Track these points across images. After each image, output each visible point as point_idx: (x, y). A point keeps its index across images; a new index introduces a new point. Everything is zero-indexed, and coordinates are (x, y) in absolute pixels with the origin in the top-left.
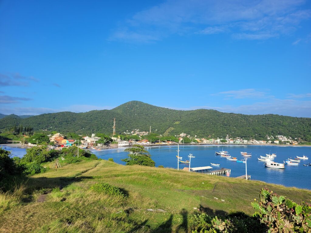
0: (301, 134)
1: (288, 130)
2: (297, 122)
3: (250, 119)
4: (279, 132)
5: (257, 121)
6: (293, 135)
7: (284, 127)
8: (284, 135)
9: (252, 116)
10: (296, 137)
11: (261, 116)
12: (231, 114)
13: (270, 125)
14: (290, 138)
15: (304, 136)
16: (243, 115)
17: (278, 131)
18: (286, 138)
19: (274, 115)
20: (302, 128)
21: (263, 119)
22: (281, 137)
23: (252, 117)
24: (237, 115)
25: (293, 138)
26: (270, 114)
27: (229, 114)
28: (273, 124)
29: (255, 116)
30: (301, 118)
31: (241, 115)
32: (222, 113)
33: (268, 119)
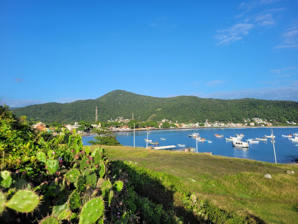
0: (275, 116)
1: (263, 112)
2: (272, 105)
3: (228, 104)
4: (255, 115)
5: (234, 105)
6: (268, 117)
7: (260, 110)
8: (260, 118)
9: (230, 100)
10: (271, 119)
11: (238, 100)
12: (210, 100)
13: (247, 109)
14: (266, 120)
15: (279, 118)
16: (222, 100)
17: (254, 114)
18: (262, 120)
19: (250, 99)
20: (276, 110)
21: (240, 103)
22: (257, 119)
23: (230, 102)
24: (216, 100)
25: (268, 120)
26: (247, 98)
27: (208, 99)
28: (249, 108)
29: (233, 100)
30: (276, 101)
31: (220, 100)
32: (202, 99)
33: (244, 103)
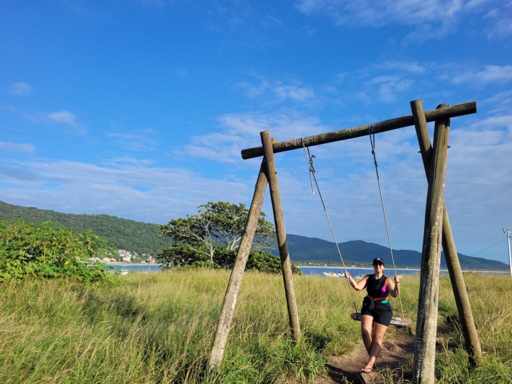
0: (150, 248)
1: (132, 241)
2: (145, 230)
3: (70, 221)
4: (119, 245)
5: (82, 224)
6: (139, 249)
7: (126, 237)
8: (127, 250)
9: (73, 215)
10: (144, 253)
11: (89, 216)
12: (33, 210)
13: (105, 233)
14: (136, 254)
15: (154, 251)
16: (57, 213)
17: (118, 243)
18: (130, 254)
19: (111, 217)
20: (151, 239)
21: (94, 221)
22: (123, 252)
23: (73, 218)
24: (45, 211)
25: (139, 254)
26: (105, 215)
27: (26, 208)
28: (109, 232)
29: (79, 216)
30: (149, 224)
31: (53, 212)
32: (12, 206)
33: (101, 222)
